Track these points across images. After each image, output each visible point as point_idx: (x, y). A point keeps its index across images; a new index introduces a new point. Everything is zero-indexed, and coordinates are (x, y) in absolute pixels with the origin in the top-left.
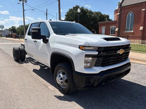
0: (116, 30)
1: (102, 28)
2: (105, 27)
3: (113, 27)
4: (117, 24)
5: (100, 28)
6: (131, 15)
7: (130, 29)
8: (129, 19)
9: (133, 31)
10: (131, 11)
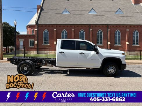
0: (35, 43)
1: (20, 40)
2: (23, 40)
3: (32, 40)
4: (36, 38)
5: (17, 40)
6: (46, 32)
7: (47, 43)
8: (45, 35)
9: (49, 45)
10: (46, 29)
